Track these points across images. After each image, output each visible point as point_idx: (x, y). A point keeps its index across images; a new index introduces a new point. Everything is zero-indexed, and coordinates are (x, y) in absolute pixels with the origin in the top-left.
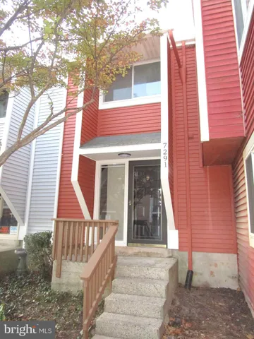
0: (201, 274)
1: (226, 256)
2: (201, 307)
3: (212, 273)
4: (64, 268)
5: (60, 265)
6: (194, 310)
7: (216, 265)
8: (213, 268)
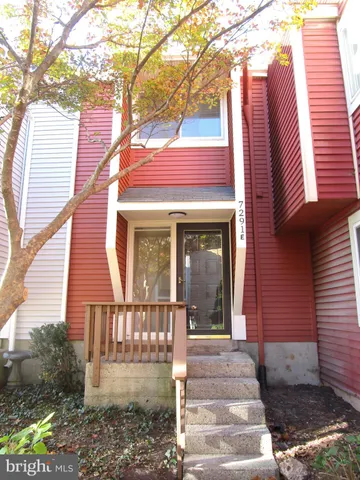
0: (275, 370)
1: (305, 345)
2: (295, 406)
3: (288, 367)
4: (104, 373)
5: (98, 369)
6: (289, 412)
7: (293, 357)
8: (289, 361)
